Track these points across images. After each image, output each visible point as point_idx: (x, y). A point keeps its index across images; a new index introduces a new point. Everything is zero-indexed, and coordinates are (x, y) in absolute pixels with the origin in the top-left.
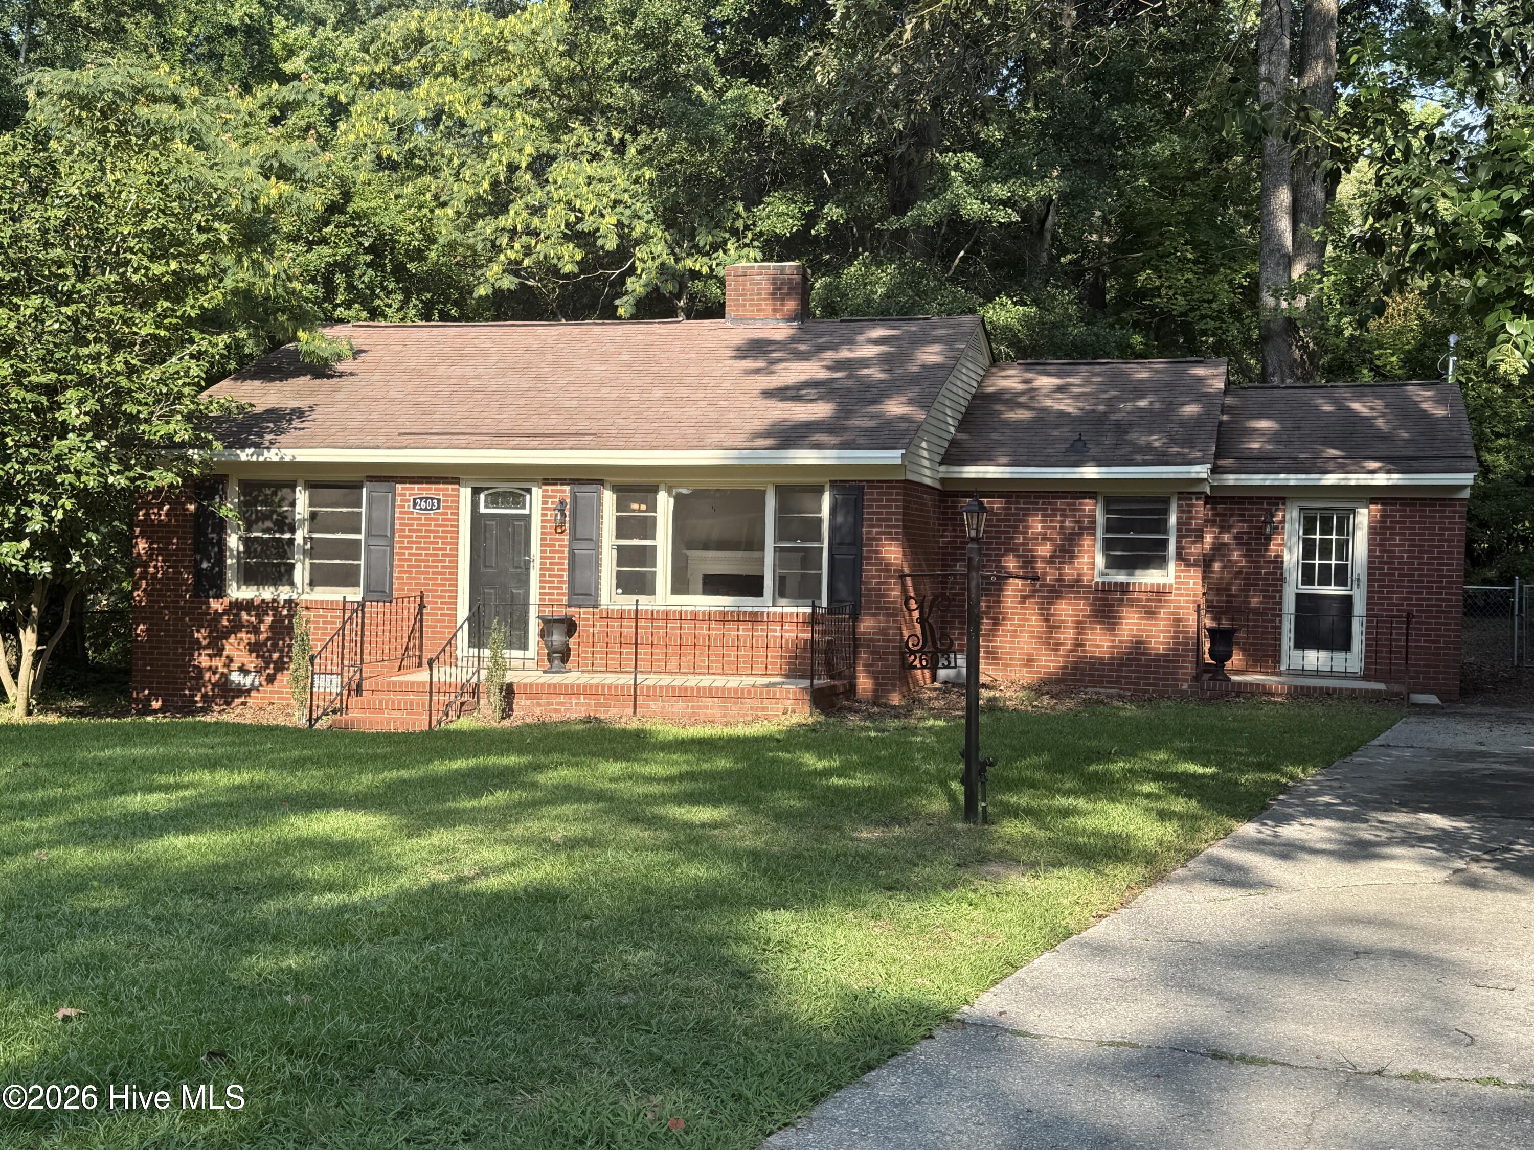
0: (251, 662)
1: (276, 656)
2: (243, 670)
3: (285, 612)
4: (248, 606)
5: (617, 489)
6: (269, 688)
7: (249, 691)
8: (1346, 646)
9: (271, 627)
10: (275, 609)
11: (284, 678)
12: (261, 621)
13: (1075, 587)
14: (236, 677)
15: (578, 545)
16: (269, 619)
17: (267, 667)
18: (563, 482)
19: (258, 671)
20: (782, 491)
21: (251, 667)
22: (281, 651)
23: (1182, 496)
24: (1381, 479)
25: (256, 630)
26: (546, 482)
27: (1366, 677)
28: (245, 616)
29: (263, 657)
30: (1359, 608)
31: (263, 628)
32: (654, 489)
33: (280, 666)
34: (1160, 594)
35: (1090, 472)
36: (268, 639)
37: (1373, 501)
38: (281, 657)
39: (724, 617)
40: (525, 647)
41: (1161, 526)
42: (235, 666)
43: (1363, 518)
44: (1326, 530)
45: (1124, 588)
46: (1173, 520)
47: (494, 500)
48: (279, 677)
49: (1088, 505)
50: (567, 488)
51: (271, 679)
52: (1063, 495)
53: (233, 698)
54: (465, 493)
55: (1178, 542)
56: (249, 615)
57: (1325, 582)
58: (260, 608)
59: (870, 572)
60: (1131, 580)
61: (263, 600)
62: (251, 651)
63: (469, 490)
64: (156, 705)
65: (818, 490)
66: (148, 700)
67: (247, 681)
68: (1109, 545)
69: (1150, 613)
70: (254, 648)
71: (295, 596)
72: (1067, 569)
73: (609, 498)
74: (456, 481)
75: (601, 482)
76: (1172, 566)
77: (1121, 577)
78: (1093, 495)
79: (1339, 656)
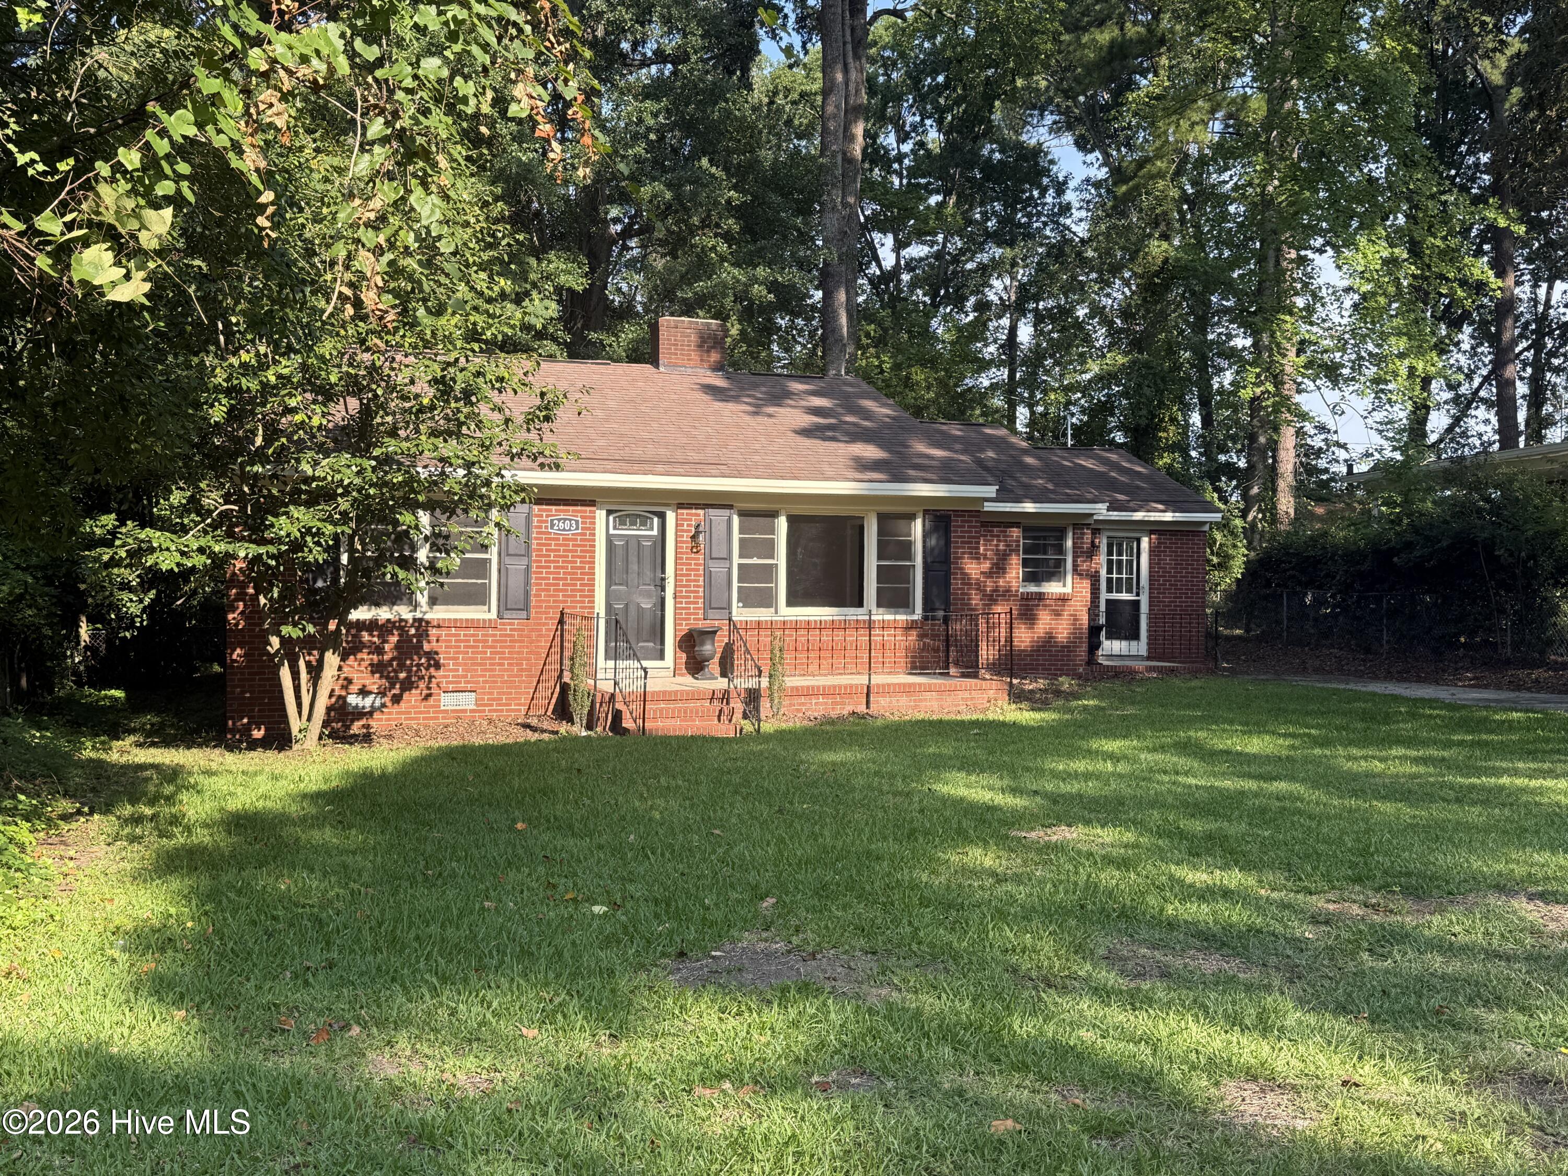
0: (374, 682)
1: (402, 675)
2: (363, 692)
3: (413, 631)
4: (372, 626)
5: (742, 514)
6: (396, 709)
7: (371, 713)
8: (1135, 636)
9: (398, 647)
10: (401, 628)
11: (412, 698)
12: (385, 641)
13: (1007, 593)
14: (353, 700)
15: (711, 563)
16: (394, 639)
17: (392, 686)
18: (697, 506)
19: (382, 693)
20: (883, 519)
21: (374, 688)
22: (409, 671)
23: (1076, 527)
24: (1168, 517)
25: (379, 650)
26: (680, 506)
27: (1149, 658)
28: (366, 636)
29: (387, 678)
30: (1144, 608)
31: (387, 647)
32: (774, 514)
33: (408, 685)
34: (1063, 599)
35: (1029, 507)
36: (393, 659)
37: (1151, 532)
38: (408, 678)
39: (833, 626)
40: (662, 657)
41: (1060, 550)
42: (354, 688)
43: (1145, 542)
44: (1120, 554)
45: (1040, 597)
46: (1069, 543)
47: (622, 521)
48: (406, 696)
49: (1016, 533)
50: (701, 512)
51: (397, 699)
52: (998, 524)
53: (352, 721)
54: (601, 515)
55: (1074, 561)
56: (372, 635)
57: (1119, 591)
58: (385, 628)
59: (956, 583)
60: (1042, 590)
61: (388, 621)
62: (373, 673)
63: (604, 513)
64: (258, 734)
65: (912, 517)
66: (247, 730)
67: (368, 702)
68: (1025, 563)
69: (1057, 614)
70: (377, 668)
71: (418, 615)
72: (1001, 582)
73: (736, 520)
74: (592, 503)
75: (730, 507)
76: (1069, 578)
77: (1032, 589)
78: (1017, 525)
79: (1134, 643)
